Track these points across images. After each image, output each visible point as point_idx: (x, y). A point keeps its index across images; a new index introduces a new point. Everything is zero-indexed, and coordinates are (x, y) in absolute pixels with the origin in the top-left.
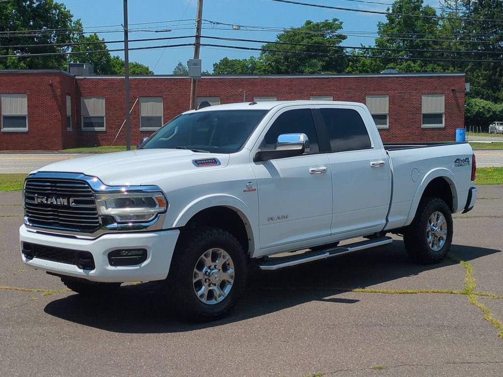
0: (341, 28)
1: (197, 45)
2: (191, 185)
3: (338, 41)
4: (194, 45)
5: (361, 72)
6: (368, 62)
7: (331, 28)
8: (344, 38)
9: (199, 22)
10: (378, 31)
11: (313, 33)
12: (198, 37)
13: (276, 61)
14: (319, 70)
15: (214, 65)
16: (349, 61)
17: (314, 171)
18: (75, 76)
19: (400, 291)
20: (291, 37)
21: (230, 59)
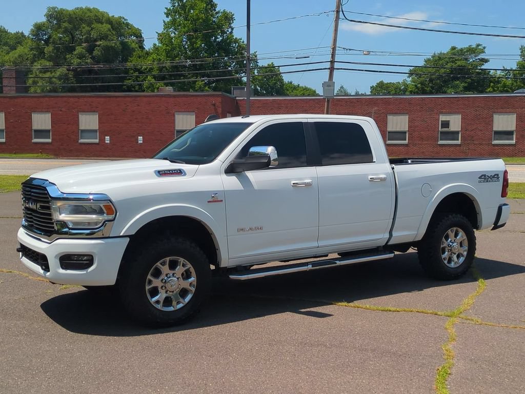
0: (484, 52)
1: (332, 69)
2: (144, 195)
3: (480, 64)
4: (329, 69)
5: (501, 92)
6: (509, 82)
7: (474, 52)
8: (486, 61)
9: (334, 49)
10: (520, 54)
11: (457, 58)
12: (332, 62)
13: (422, 83)
14: (461, 91)
15: (371, 88)
16: (491, 82)
17: (297, 183)
18: (236, 97)
19: (383, 309)
20: (437, 61)
21: (385, 82)
